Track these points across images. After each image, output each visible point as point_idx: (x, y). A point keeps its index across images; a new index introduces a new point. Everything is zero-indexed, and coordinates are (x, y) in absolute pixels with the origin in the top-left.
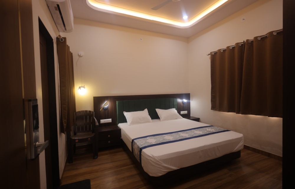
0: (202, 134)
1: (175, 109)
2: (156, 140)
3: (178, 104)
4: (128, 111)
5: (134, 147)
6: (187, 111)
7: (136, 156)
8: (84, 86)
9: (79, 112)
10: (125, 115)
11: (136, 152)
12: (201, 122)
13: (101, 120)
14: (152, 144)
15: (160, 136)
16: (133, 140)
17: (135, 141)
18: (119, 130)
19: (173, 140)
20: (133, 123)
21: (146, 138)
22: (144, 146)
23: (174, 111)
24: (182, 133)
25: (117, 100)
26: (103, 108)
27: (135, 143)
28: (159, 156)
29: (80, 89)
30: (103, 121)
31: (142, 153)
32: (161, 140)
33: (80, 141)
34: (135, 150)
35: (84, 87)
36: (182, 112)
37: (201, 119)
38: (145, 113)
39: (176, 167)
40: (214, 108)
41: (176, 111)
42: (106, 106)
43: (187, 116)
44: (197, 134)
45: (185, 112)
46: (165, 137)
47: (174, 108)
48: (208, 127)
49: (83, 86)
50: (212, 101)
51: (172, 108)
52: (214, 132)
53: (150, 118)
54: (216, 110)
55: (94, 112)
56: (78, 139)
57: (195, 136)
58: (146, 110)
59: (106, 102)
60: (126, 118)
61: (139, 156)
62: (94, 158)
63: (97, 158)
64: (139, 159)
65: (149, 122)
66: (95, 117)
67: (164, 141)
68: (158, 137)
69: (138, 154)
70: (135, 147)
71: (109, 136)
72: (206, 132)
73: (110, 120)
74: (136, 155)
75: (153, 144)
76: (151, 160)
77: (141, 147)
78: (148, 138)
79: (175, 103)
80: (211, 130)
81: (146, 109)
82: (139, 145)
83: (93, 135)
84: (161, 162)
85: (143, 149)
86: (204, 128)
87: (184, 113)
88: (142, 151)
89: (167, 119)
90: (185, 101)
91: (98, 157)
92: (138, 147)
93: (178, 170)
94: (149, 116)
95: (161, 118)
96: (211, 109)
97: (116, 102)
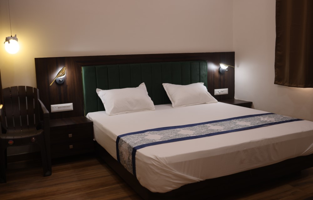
0: (250, 126)
1: (203, 83)
2: (162, 136)
3: (210, 74)
4: (107, 87)
5: (121, 149)
6: (227, 89)
7: (125, 165)
8: (16, 36)
9: (9, 89)
10: (99, 95)
11: (126, 156)
12: (254, 108)
13: (52, 106)
14: (154, 141)
15: (170, 130)
16: (119, 138)
17: (122, 138)
18: (91, 124)
19: (195, 135)
20: (117, 110)
21: (143, 134)
22: (141, 144)
23: (201, 87)
24: (211, 125)
25: (83, 66)
26: (55, 80)
27: (123, 141)
28: (166, 158)
29: (9, 43)
30: (56, 108)
31: (136, 156)
32: (171, 136)
33: (17, 142)
34: (124, 153)
35: (15, 38)
36: (218, 91)
37: (254, 104)
38: (141, 91)
39: (198, 178)
40: (279, 80)
41: (205, 89)
42: (61, 78)
43: (228, 99)
44: (240, 125)
45: (224, 91)
46: (179, 131)
47: (200, 82)
48: (264, 116)
49: (13, 36)
50: (276, 66)
51: (196, 82)
52: (272, 122)
53: (152, 102)
54: (283, 85)
55: (38, 90)
56: (14, 140)
57: (236, 128)
58: (143, 86)
59: (60, 69)
60: (103, 102)
61: (131, 163)
62: (45, 176)
63: (50, 175)
64: (132, 167)
65: (149, 109)
66: (40, 99)
67: (177, 137)
68: (166, 132)
69: (129, 159)
70: (123, 148)
71: (70, 135)
72: (258, 122)
73: (69, 106)
74: (125, 162)
75: (157, 141)
76: (153, 165)
77: (134, 146)
78: (146, 133)
79: (203, 73)
80: (268, 119)
81: (143, 83)
82: (130, 144)
83: (40, 132)
84: (171, 168)
85: (138, 149)
86: (256, 117)
87: (222, 93)
88: (136, 153)
89: (186, 102)
90: (224, 67)
91: (52, 174)
92: (130, 147)
93: (201, 182)
94: (150, 98)
95: (174, 102)
96: (275, 83)
97: (80, 70)
